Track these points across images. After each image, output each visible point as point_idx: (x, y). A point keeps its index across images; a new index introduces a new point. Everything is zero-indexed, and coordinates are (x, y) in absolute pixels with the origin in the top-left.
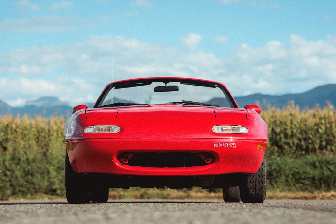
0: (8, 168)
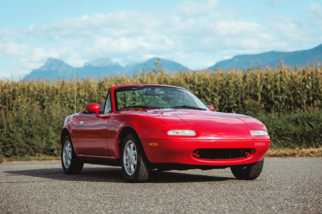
0: (11, 130)
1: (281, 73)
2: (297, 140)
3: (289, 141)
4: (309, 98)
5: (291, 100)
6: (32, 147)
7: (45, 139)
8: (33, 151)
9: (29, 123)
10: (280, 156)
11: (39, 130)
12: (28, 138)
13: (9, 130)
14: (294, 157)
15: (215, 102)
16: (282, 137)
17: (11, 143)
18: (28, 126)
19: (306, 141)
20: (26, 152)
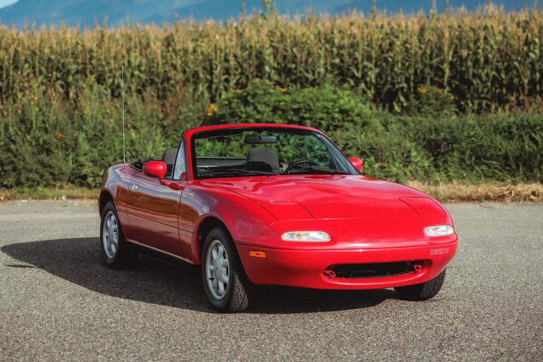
1: (486, 28)
2: (510, 166)
3: (496, 168)
4: (534, 76)
5: (502, 78)
6: (49, 170)
7: (72, 155)
8: (51, 177)
9: (43, 125)
10: (479, 199)
11: (61, 139)
12: (42, 156)
13: (10, 138)
14: (502, 201)
15: (368, 79)
16: (484, 161)
17: (12, 162)
18: (41, 132)
19: (524, 169)
20: (39, 179)
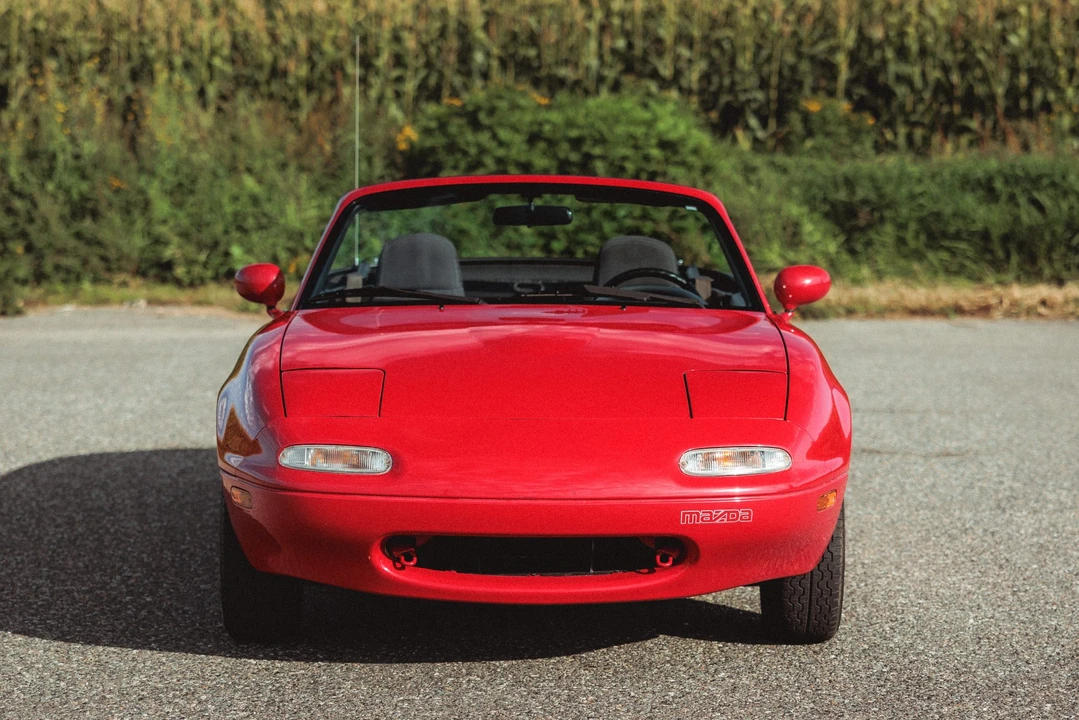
0: (18, 187)
2: (991, 252)
3: (966, 256)
4: (1016, 81)
5: (952, 86)
6: (98, 250)
7: (140, 224)
8: (102, 264)
9: (76, 164)
10: (943, 312)
11: (119, 191)
12: (84, 223)
13: (10, 187)
14: (985, 317)
15: (685, 83)
16: (943, 242)
17: (24, 233)
18: (74, 176)
19: (1019, 258)
20: (79, 267)
